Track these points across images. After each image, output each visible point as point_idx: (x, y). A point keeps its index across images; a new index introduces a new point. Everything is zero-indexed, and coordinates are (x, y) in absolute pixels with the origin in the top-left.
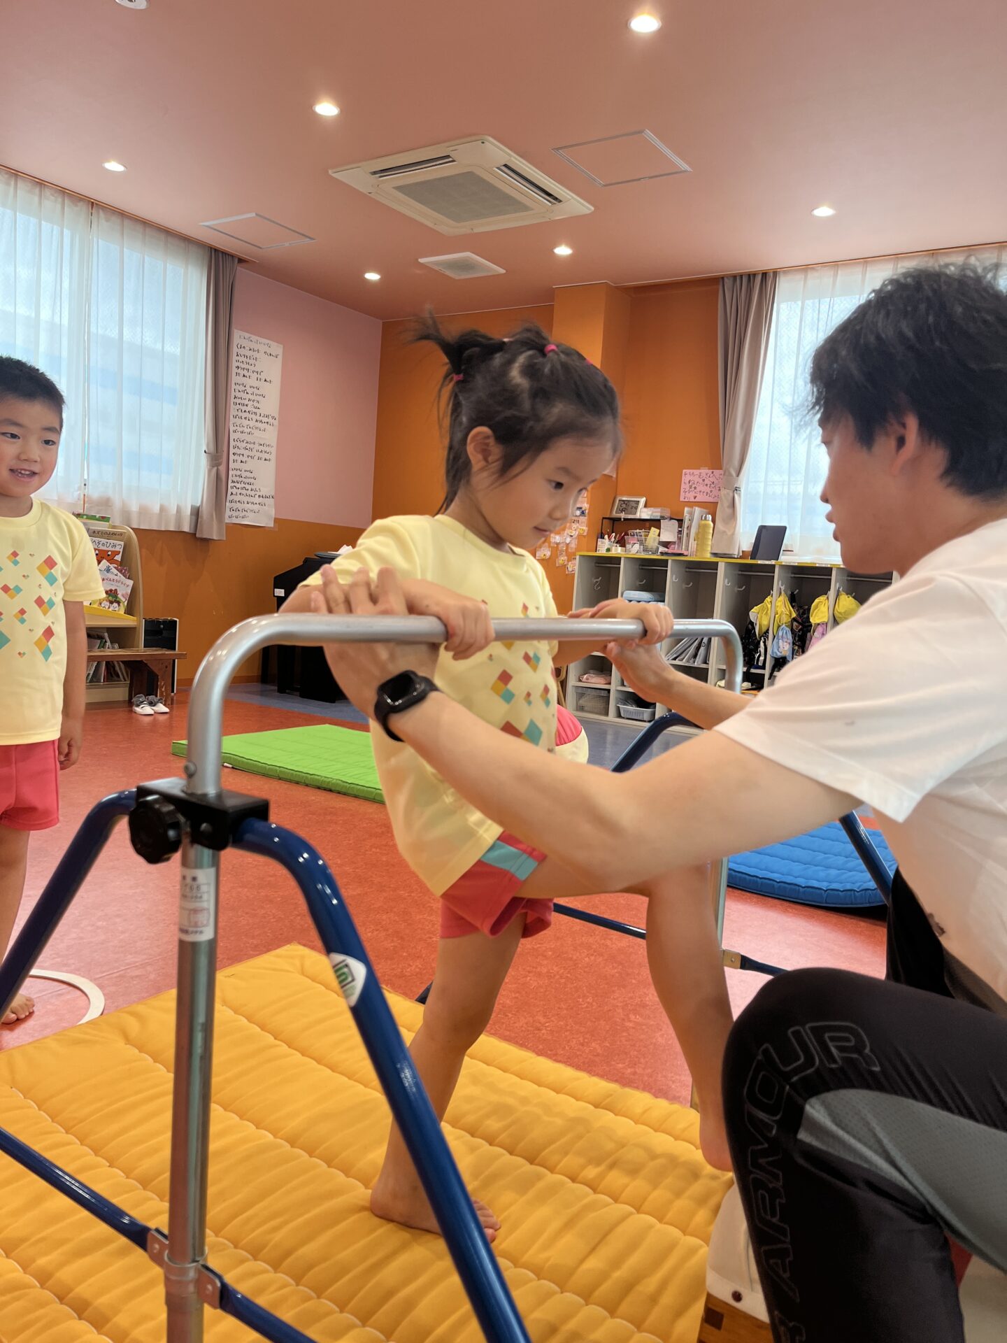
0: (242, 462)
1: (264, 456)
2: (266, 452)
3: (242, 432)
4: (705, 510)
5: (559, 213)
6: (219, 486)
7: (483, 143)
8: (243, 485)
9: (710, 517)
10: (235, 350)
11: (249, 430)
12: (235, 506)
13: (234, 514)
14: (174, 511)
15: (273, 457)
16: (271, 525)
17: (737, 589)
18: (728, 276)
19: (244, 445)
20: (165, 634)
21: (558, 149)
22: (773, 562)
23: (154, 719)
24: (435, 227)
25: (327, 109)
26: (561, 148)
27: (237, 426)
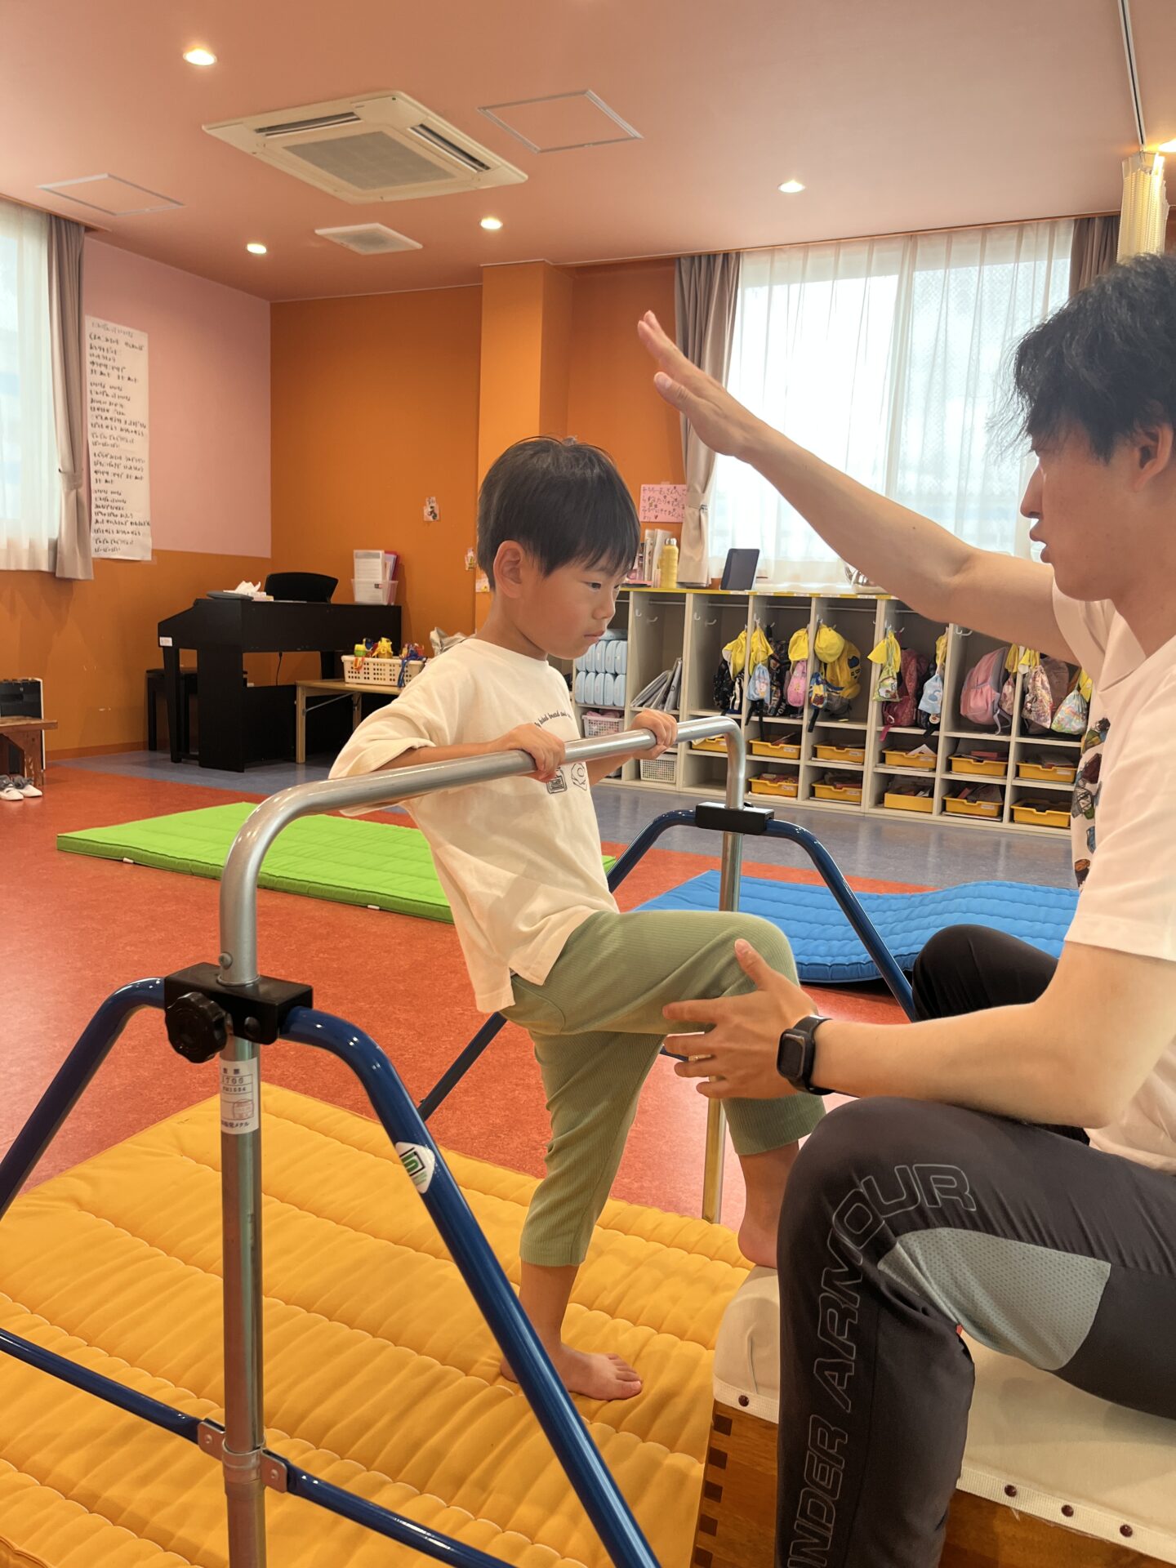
0: (106, 481)
1: (134, 473)
2: (136, 468)
3: (104, 445)
4: (668, 533)
5: (487, 181)
6: (81, 512)
7: (394, 99)
8: (110, 510)
9: (674, 541)
10: (87, 341)
11: (113, 442)
12: (102, 536)
13: (102, 546)
14: (26, 545)
15: (145, 474)
16: (148, 557)
17: (706, 623)
18: (686, 257)
19: (108, 460)
20: (26, 698)
21: (485, 108)
22: (746, 592)
23: (25, 804)
24: (339, 195)
25: (200, 56)
26: (488, 108)
27: (96, 438)
